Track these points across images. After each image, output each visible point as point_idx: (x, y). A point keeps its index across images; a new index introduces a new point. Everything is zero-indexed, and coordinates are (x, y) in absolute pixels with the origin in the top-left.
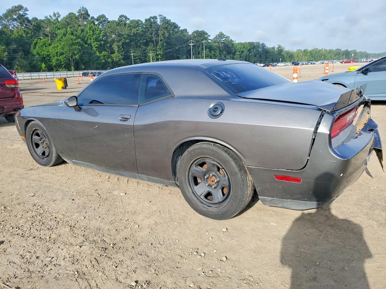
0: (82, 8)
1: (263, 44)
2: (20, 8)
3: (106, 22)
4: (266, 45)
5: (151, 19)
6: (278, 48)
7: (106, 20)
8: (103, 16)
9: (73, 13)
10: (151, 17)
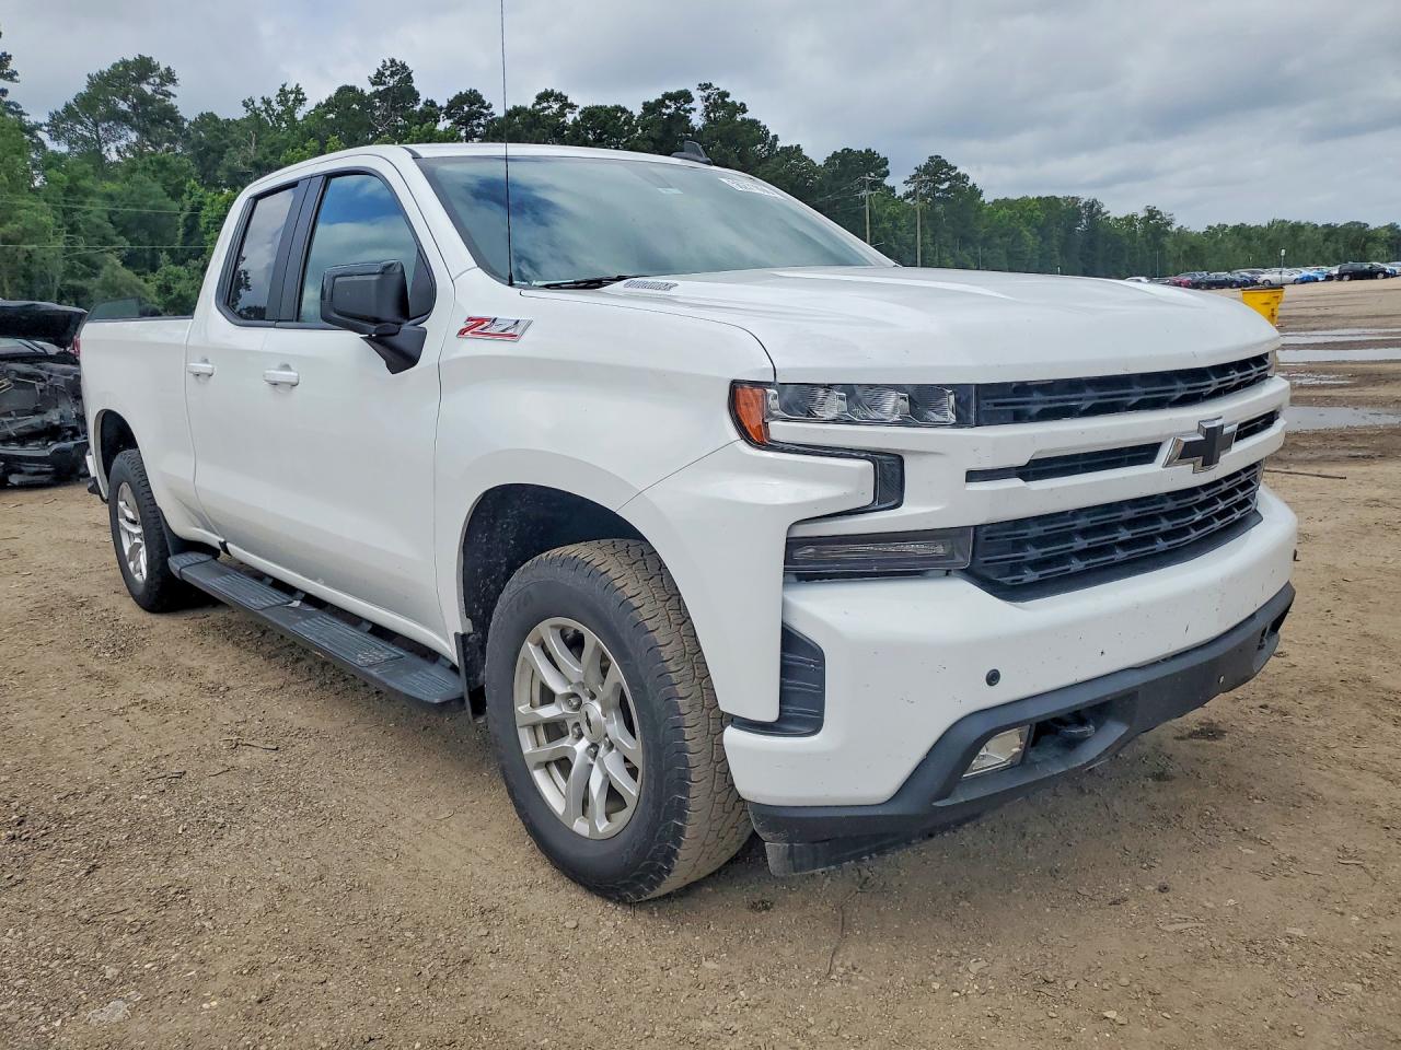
0: (388, 64)
1: (1092, 206)
2: (144, 67)
3: (483, 121)
4: (1104, 210)
5: (667, 102)
6: (1146, 220)
7: (485, 111)
8: (473, 98)
9: (352, 89)
10: (667, 96)
